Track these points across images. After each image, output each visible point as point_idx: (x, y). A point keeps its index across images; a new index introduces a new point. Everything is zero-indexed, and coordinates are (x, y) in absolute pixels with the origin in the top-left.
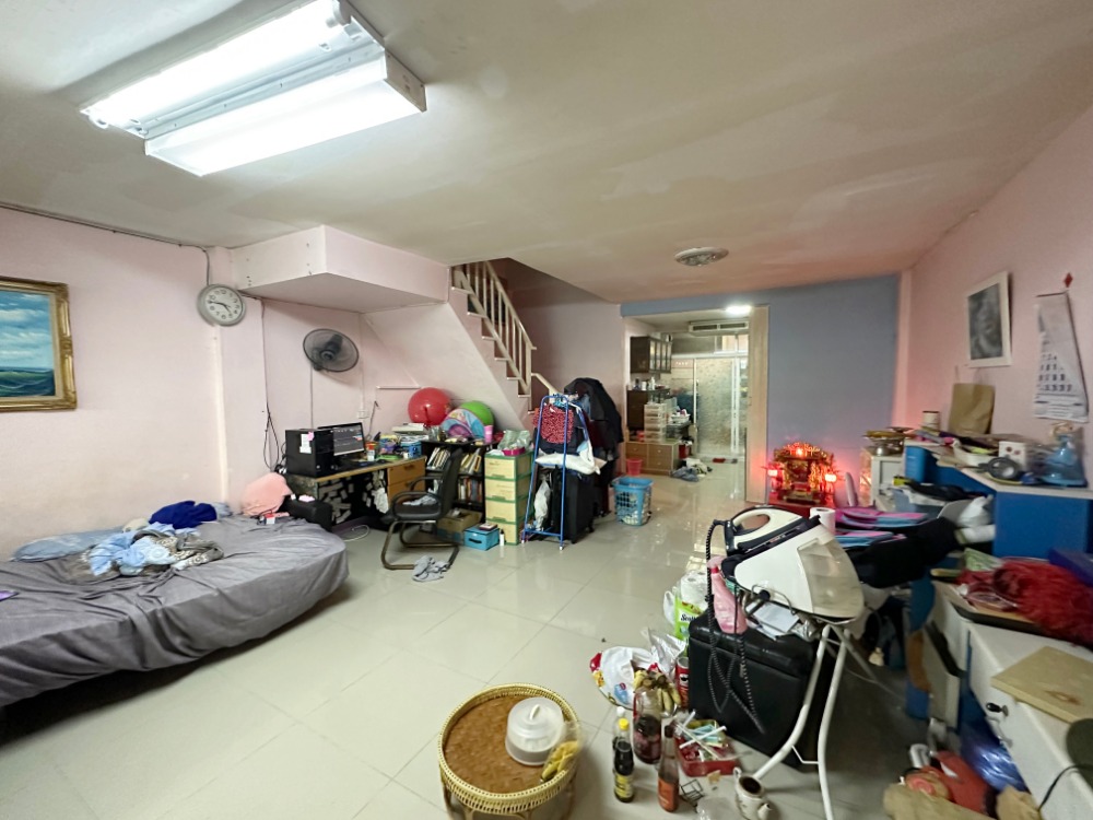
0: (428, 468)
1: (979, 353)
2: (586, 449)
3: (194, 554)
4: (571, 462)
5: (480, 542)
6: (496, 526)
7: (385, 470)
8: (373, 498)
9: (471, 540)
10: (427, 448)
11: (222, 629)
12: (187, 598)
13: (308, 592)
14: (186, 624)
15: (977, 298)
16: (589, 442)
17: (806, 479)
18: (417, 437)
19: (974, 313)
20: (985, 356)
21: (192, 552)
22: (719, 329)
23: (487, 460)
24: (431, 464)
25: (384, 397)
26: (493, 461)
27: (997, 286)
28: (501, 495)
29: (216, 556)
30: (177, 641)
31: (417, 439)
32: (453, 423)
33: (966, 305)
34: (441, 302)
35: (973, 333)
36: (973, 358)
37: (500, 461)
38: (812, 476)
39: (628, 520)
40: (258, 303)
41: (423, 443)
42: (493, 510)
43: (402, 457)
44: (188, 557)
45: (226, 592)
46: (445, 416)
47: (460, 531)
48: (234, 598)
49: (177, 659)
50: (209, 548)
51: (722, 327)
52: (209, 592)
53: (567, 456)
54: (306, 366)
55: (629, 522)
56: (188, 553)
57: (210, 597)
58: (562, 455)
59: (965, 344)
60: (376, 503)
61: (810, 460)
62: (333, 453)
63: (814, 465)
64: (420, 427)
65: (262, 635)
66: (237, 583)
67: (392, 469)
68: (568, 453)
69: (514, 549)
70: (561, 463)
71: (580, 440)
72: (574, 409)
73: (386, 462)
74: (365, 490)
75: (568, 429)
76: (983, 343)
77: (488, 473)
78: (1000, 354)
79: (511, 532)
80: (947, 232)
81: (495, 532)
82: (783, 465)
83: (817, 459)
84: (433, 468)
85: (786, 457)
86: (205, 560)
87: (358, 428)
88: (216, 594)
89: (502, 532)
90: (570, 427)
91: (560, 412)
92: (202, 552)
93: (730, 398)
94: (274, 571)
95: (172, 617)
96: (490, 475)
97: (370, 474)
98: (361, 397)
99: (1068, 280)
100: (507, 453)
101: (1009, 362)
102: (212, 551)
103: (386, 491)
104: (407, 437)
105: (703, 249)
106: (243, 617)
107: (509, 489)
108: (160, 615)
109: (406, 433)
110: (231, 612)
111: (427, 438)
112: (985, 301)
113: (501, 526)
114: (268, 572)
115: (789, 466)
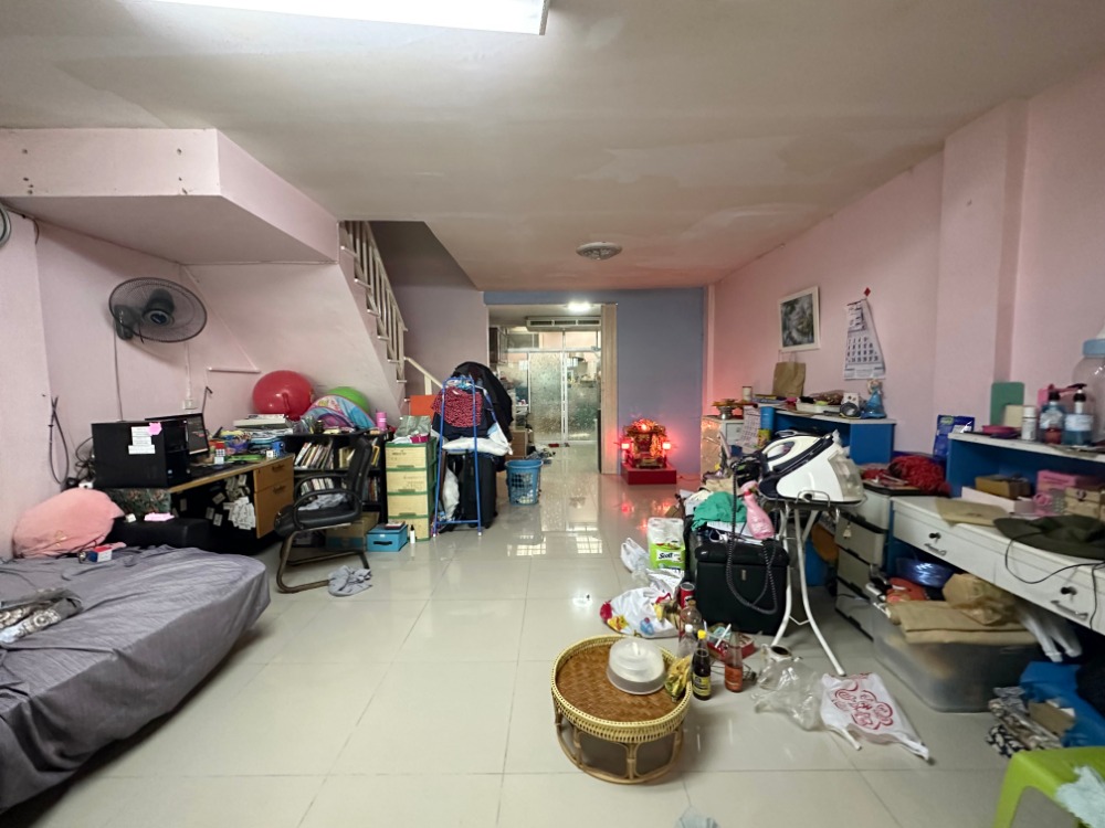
0: (297, 468)
1: (789, 341)
2: (496, 432)
3: (31, 613)
4: (483, 445)
5: (390, 543)
6: (404, 524)
7: (250, 474)
8: (226, 514)
9: (376, 543)
10: (292, 444)
11: (123, 711)
12: (67, 676)
13: (230, 631)
14: (68, 717)
15: (791, 305)
16: (497, 425)
17: (648, 449)
18: (274, 431)
19: (786, 315)
20: (795, 343)
21: (26, 611)
22: (553, 325)
23: (389, 451)
24: (299, 464)
25: (217, 382)
26: (398, 450)
27: (810, 296)
28: (409, 487)
29: (72, 609)
30: (50, 749)
31: (275, 433)
32: (322, 412)
33: (780, 309)
34: (329, 262)
35: (785, 328)
36: (785, 345)
37: (406, 450)
38: (653, 447)
39: (524, 501)
40: (29, 225)
41: (286, 439)
42: (396, 506)
43: (264, 456)
44: (20, 620)
45: (129, 652)
46: (311, 404)
47: (362, 535)
48: (141, 659)
49: (52, 779)
50: (55, 599)
51: (556, 323)
52: (100, 659)
53: (478, 439)
54: (105, 332)
55: (524, 502)
56: (18, 614)
57: (106, 664)
58: (473, 439)
59: (779, 336)
60: (232, 518)
61: (651, 433)
62: (188, 451)
63: (654, 437)
64: (280, 419)
65: (170, 709)
66: (141, 636)
67: (259, 470)
68: (479, 436)
69: (427, 544)
70: (472, 447)
71: (490, 424)
72: (481, 391)
73: (246, 463)
74: (212, 505)
75: (477, 412)
76: (795, 335)
77: (390, 464)
78: (812, 341)
79: (422, 526)
80: (759, 257)
81: (402, 530)
82: (633, 439)
83: (655, 431)
84: (304, 467)
85: (634, 432)
86: (55, 619)
87: (198, 420)
88: (115, 658)
89: (412, 529)
90: (479, 409)
91: (465, 394)
92: (44, 607)
93: (559, 389)
94: (187, 610)
95: (46, 711)
96: (394, 467)
97: (222, 483)
98: (188, 380)
99: (867, 292)
100: (415, 439)
101: (819, 346)
102: (64, 602)
103: (252, 500)
104: (260, 433)
105: (607, 244)
106: (153, 685)
107: (420, 480)
108: (28, 712)
109: (259, 427)
110: (135, 682)
111: (290, 431)
112: (798, 307)
113: (409, 522)
114: (179, 614)
115: (637, 439)
